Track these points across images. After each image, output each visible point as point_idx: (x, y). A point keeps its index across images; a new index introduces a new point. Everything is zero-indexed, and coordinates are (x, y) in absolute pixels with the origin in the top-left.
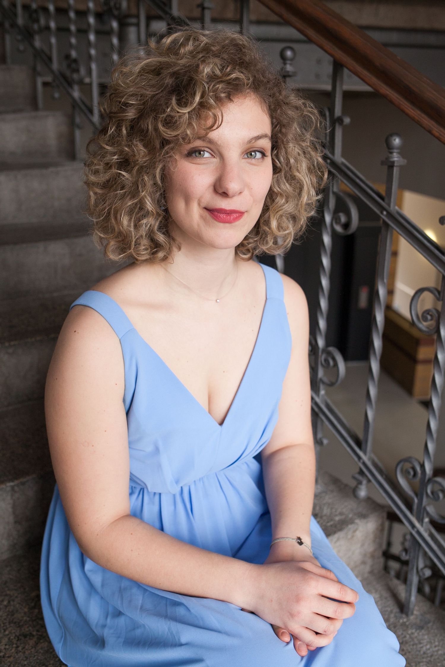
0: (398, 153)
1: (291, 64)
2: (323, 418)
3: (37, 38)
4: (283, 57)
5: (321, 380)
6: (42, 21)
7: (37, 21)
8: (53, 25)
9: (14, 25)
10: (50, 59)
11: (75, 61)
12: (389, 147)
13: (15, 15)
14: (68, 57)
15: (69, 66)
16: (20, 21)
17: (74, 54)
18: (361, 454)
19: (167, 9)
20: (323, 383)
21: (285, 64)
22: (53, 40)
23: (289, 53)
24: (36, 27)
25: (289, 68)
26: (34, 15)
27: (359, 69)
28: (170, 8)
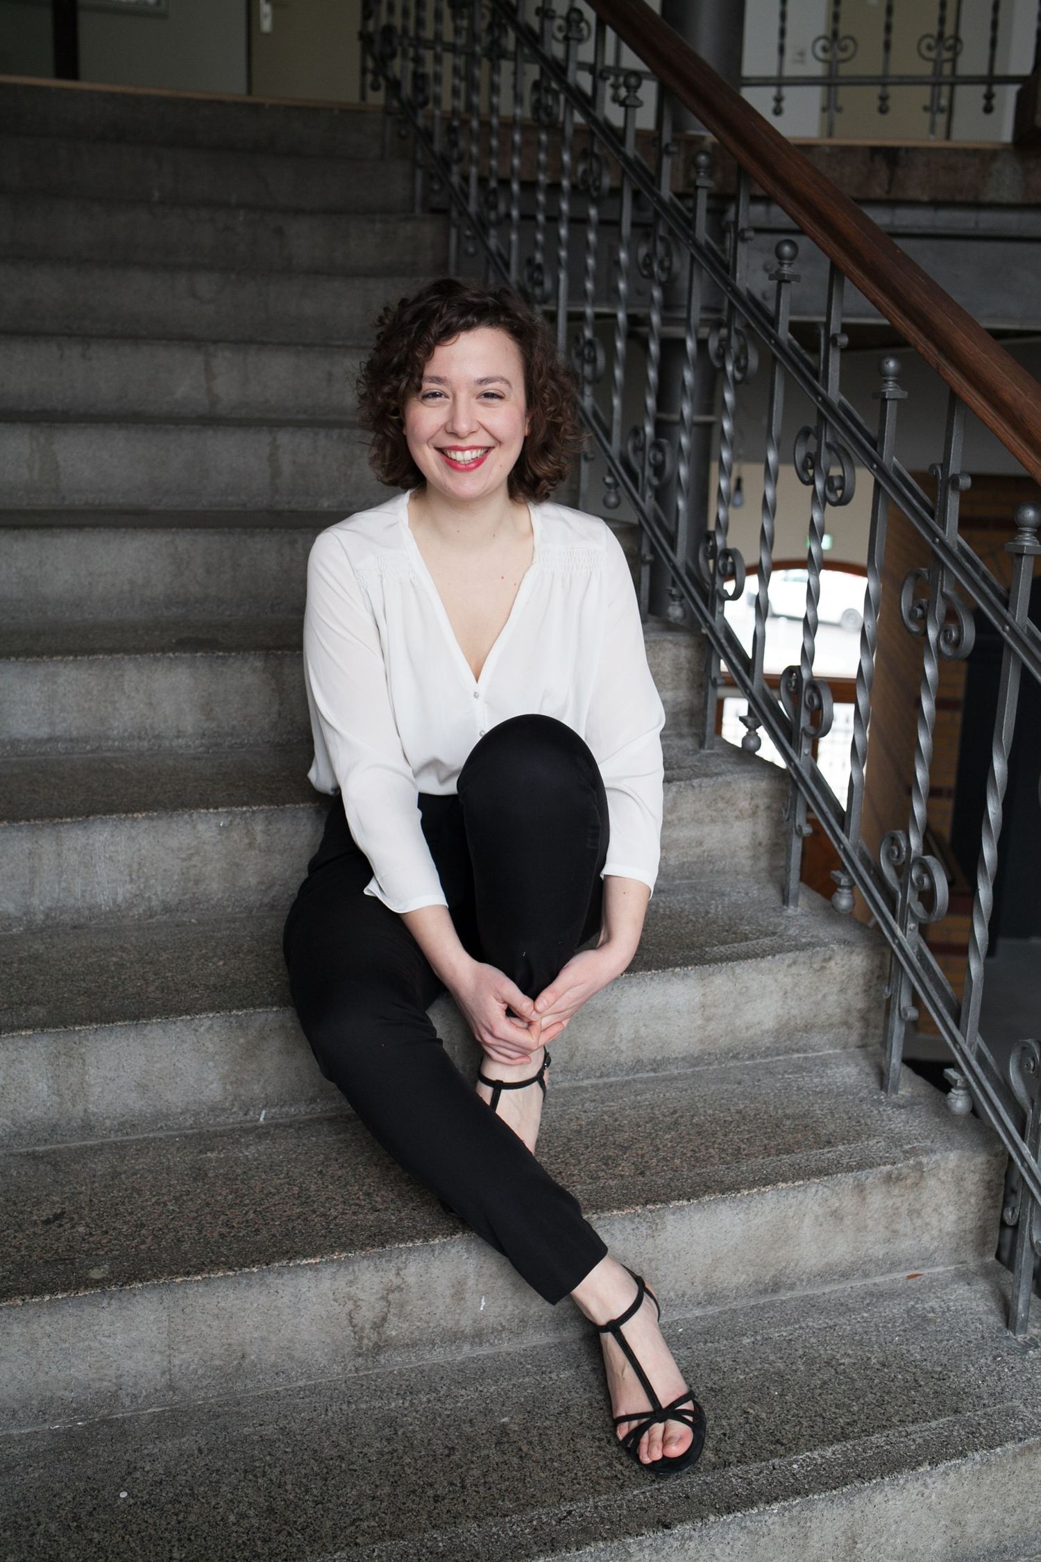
0: (895, 381)
1: (790, 265)
2: (802, 789)
3: (493, 232)
4: (779, 256)
5: (803, 729)
6: (502, 208)
7: (494, 207)
8: (515, 213)
9: (463, 213)
10: (507, 265)
11: (539, 268)
12: (882, 374)
13: (467, 196)
14: (530, 261)
15: (531, 277)
16: (472, 208)
17: (539, 257)
18: (842, 836)
19: (655, 188)
20: (806, 734)
21: (782, 264)
22: (514, 237)
23: (787, 249)
24: (493, 216)
25: (786, 270)
26: (491, 198)
27: (867, 282)
28: (659, 187)
